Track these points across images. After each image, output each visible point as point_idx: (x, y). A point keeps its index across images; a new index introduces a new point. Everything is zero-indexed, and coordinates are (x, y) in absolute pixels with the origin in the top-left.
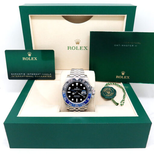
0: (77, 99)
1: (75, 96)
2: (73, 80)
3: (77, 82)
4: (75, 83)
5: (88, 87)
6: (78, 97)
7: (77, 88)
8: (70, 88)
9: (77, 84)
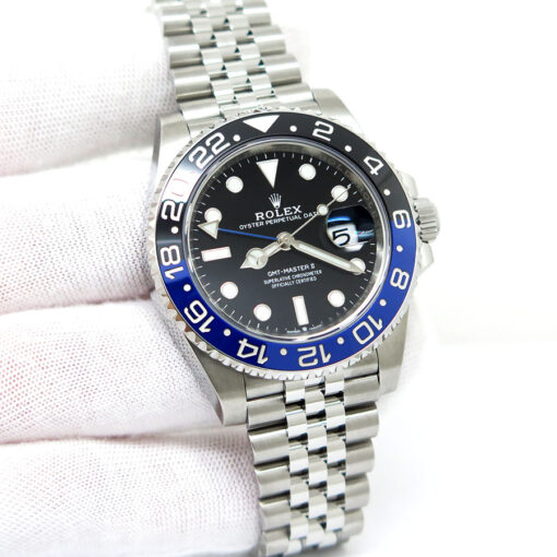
0: (299, 303)
1: (274, 281)
2: (229, 139)
3: (262, 156)
4: (246, 167)
5: (374, 171)
6: (301, 279)
7: (277, 204)
8: (214, 215)
9: (269, 169)
